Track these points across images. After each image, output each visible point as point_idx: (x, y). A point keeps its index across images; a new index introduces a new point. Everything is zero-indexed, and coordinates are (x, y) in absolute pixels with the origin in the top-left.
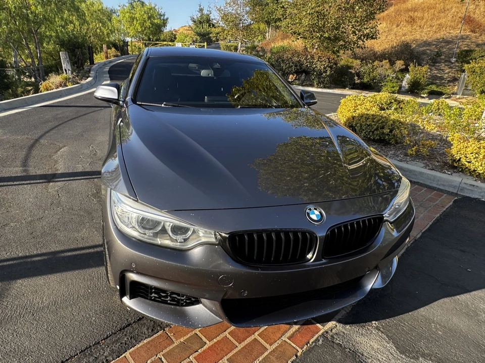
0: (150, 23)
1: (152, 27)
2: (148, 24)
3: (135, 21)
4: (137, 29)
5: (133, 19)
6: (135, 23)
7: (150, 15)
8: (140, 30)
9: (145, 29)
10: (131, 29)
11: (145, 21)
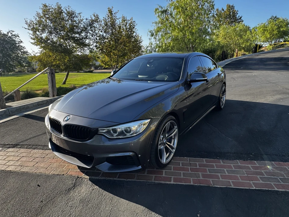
0: (277, 31)
1: (278, 34)
2: (275, 32)
3: (266, 31)
4: (267, 36)
5: (264, 30)
6: (266, 33)
7: (279, 26)
8: (268, 36)
9: (273, 36)
10: (262, 37)
11: (274, 31)
